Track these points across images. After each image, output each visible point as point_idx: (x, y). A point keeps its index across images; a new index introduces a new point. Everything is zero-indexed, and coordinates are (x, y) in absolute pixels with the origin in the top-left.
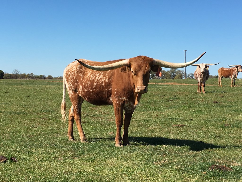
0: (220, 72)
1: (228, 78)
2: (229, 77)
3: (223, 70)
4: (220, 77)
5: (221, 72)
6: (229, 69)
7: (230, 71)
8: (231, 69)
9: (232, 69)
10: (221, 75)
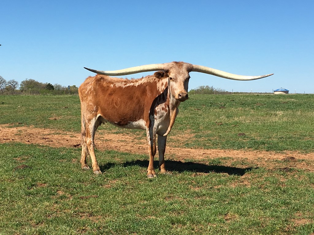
0: (90, 98)
1: (132, 127)
2: (135, 123)
3: (104, 90)
4: (90, 120)
5: (96, 96)
6: (137, 84)
7: (138, 94)
8: (144, 81)
9: (149, 84)
10: (97, 111)
